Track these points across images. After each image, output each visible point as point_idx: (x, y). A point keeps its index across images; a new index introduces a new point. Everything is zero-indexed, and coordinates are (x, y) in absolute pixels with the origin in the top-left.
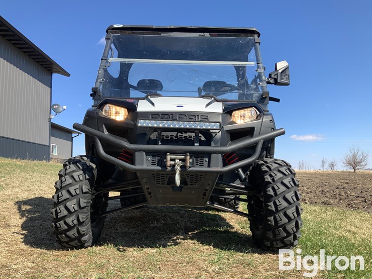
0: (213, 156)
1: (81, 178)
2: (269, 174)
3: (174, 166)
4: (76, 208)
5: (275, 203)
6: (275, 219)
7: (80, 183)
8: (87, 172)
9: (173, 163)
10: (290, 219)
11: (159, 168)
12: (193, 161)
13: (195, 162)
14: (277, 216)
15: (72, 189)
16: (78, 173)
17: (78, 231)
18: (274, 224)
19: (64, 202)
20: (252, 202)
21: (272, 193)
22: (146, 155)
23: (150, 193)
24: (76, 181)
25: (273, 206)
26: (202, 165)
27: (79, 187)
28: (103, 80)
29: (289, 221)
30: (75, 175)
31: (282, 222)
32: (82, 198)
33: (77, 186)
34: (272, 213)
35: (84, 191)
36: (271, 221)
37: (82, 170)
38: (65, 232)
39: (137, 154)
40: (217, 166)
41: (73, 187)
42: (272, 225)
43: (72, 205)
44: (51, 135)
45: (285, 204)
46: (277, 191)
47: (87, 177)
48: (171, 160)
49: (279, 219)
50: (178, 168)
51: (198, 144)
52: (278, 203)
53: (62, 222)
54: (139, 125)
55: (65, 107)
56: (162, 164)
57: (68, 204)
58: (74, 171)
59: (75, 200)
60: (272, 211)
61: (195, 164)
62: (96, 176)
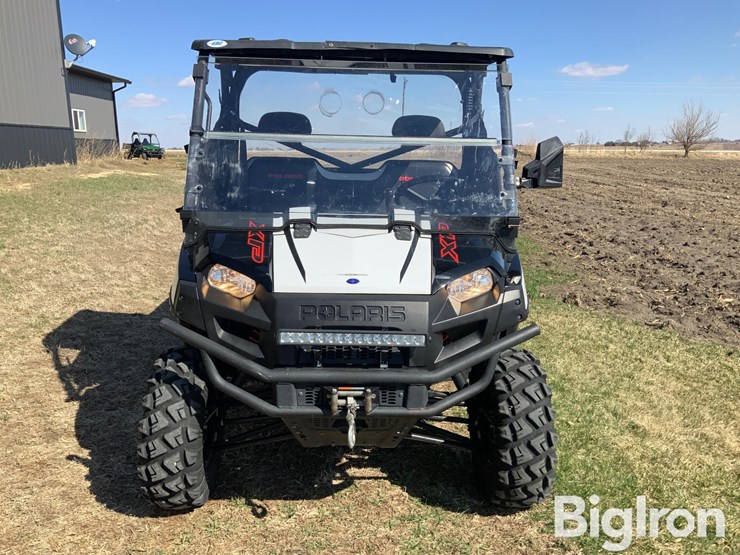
0: (412, 389)
1: (183, 415)
2: (506, 397)
3: (344, 409)
4: (181, 467)
5: (512, 453)
6: (511, 476)
7: (183, 425)
8: (192, 402)
9: (342, 402)
10: (534, 477)
11: (318, 410)
12: (378, 397)
13: (381, 397)
14: (515, 473)
15: (170, 437)
16: (177, 406)
17: (187, 496)
18: (508, 483)
19: (160, 458)
20: (476, 423)
21: (509, 436)
22: (296, 388)
23: (303, 437)
24: (175, 422)
25: (509, 457)
26: (392, 403)
27: (182, 432)
28: (198, 188)
29: (533, 480)
30: (172, 409)
31: (522, 482)
32: (188, 448)
33: (179, 431)
34: (506, 467)
35: (191, 438)
36: (503, 479)
37: (183, 397)
38: (166, 499)
39: (278, 386)
40: (418, 406)
41: (171, 434)
42: (506, 485)
43: (174, 463)
44: (70, 89)
45: (528, 455)
46: (518, 434)
47: (194, 412)
48: (340, 398)
49: (516, 477)
50: (351, 417)
51: (386, 366)
52: (518, 454)
53: (159, 488)
54: (282, 341)
55: (93, 42)
56: (324, 402)
57: (167, 463)
58: (170, 402)
59: (178, 455)
60: (508, 465)
61: (381, 400)
62: (206, 400)
